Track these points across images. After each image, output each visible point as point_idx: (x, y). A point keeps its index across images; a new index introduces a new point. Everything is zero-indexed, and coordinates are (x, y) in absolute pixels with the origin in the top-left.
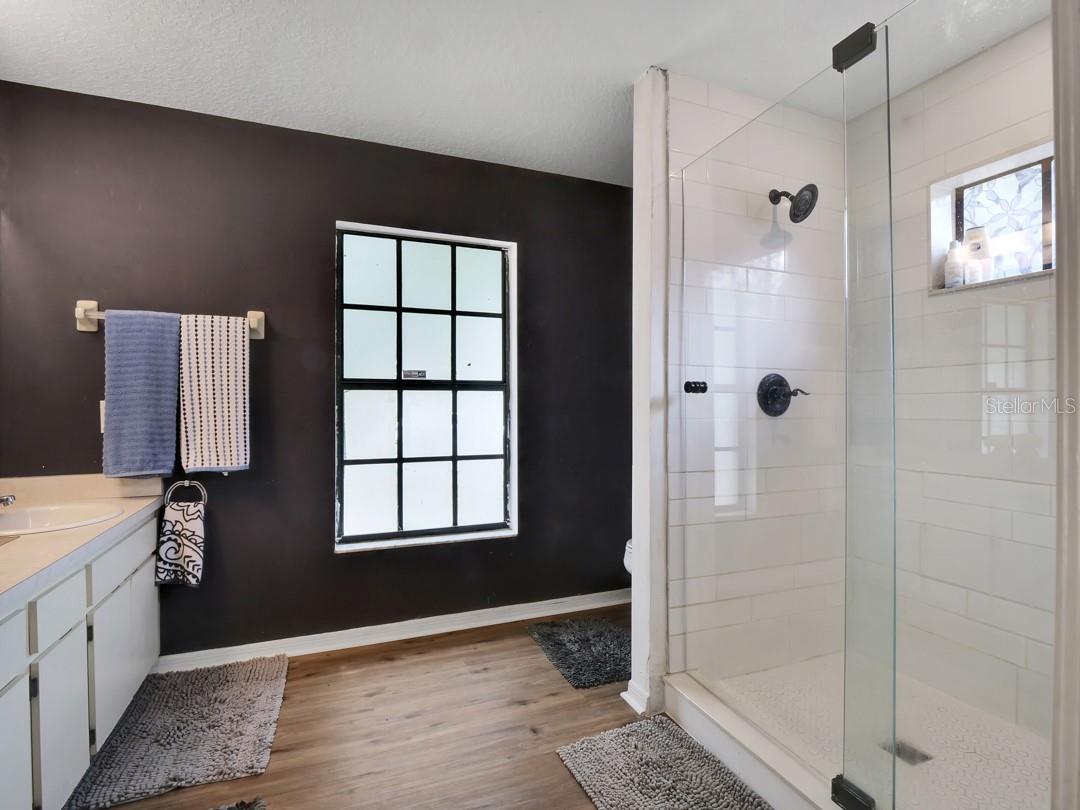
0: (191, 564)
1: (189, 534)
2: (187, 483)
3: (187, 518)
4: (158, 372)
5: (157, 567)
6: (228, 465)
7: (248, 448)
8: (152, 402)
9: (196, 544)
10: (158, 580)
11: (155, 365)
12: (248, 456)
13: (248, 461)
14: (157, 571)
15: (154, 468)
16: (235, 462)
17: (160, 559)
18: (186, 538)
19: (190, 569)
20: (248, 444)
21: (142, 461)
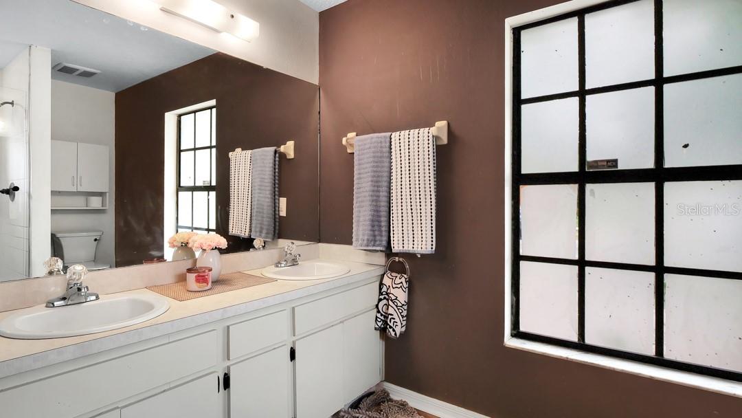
0: (392, 321)
1: (393, 298)
2: (397, 259)
3: (394, 286)
4: (378, 176)
5: (377, 317)
6: (420, 249)
7: (434, 236)
8: (375, 198)
9: (397, 306)
10: (377, 326)
11: (377, 172)
12: (434, 243)
13: (434, 247)
14: (376, 320)
15: (374, 245)
16: (424, 247)
17: (379, 312)
18: (392, 300)
19: (391, 324)
20: (434, 232)
21: (368, 240)
